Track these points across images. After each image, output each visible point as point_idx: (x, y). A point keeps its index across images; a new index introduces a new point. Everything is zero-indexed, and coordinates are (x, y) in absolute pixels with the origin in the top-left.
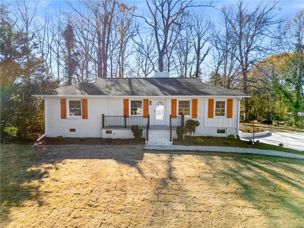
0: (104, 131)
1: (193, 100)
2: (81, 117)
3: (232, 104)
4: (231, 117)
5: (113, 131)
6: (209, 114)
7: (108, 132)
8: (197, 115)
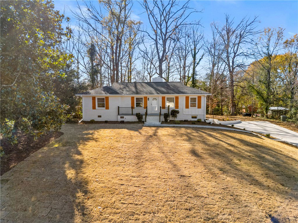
0: (119, 117)
1: (175, 97)
2: (104, 108)
3: (201, 99)
4: (201, 108)
5: (125, 117)
6: (186, 106)
7: (121, 117)
8: (178, 107)
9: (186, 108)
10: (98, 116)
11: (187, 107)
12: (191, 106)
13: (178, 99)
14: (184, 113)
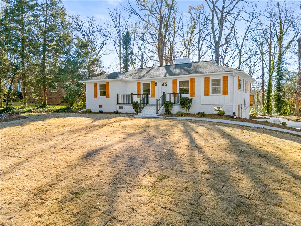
0: (118, 106)
1: (190, 79)
3: (228, 81)
4: (227, 94)
5: (124, 107)
6: (205, 92)
7: (120, 107)
8: (194, 93)
9: (205, 95)
10: (100, 106)
11: (207, 93)
12: (213, 92)
13: (194, 82)
14: (203, 103)
